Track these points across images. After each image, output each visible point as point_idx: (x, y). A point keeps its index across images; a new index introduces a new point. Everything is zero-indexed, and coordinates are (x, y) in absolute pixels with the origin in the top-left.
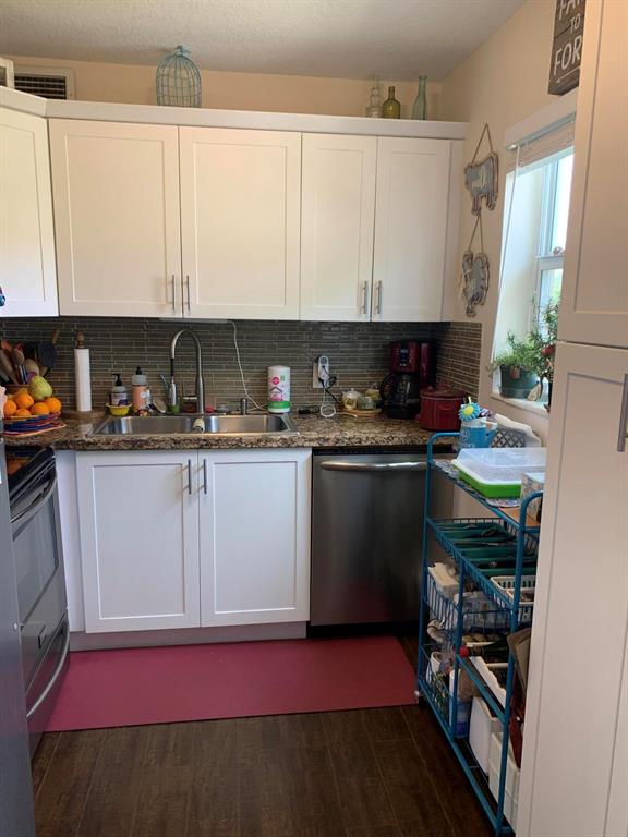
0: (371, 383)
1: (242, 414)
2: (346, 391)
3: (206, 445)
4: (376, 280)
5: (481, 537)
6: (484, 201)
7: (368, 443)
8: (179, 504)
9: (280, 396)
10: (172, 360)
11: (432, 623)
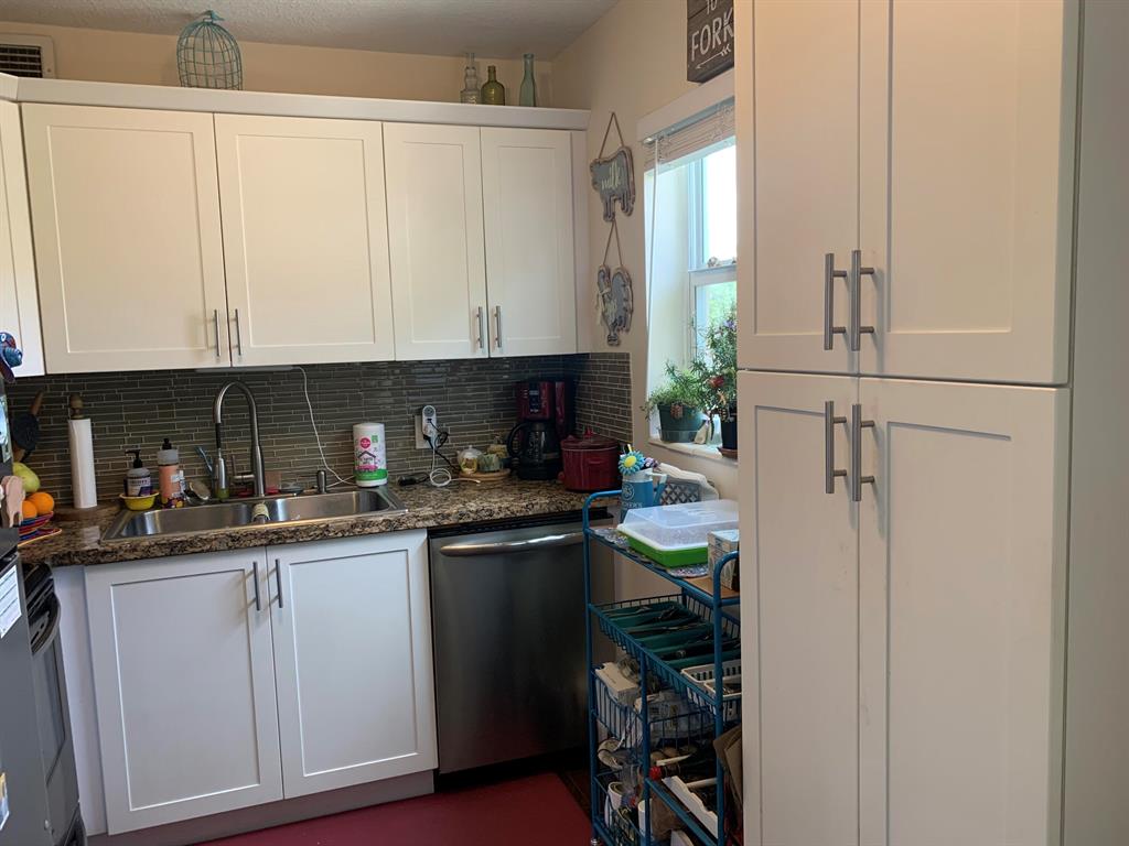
0: (493, 437)
1: (319, 492)
2: (462, 450)
3: (278, 539)
4: (492, 306)
5: (658, 621)
6: (618, 205)
7: (502, 515)
8: (243, 627)
9: (372, 463)
10: (217, 425)
11: (602, 746)
